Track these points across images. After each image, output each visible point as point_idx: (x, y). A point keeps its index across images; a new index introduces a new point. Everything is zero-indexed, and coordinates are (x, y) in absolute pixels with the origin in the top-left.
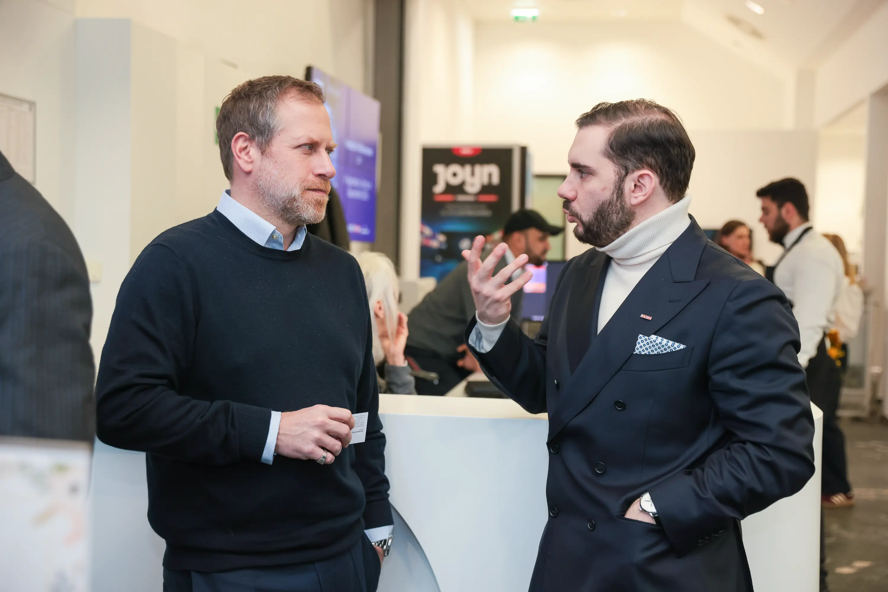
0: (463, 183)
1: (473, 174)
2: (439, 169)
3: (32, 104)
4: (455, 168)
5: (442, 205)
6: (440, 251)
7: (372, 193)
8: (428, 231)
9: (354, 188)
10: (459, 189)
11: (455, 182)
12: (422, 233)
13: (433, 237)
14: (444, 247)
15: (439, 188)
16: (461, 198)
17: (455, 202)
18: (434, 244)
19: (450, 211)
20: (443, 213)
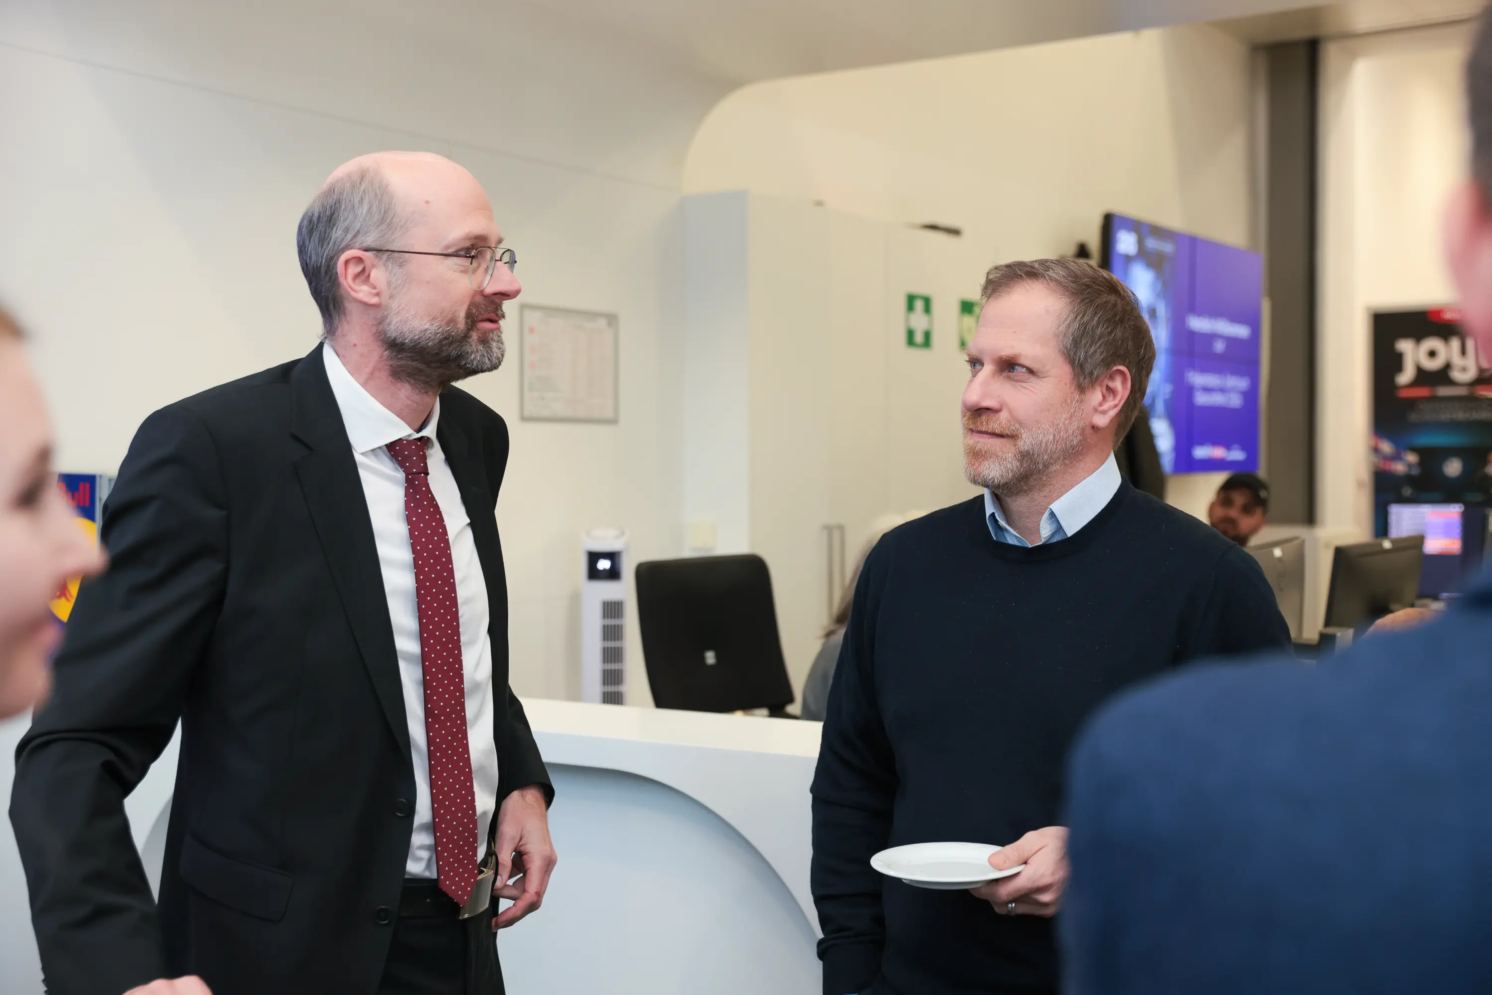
0: (1448, 367)
1: (1463, 352)
2: (1405, 346)
3: (612, 319)
4: (1433, 343)
5: (1411, 404)
6: (1408, 479)
7: (1251, 396)
8: (1386, 447)
9: (1207, 390)
10: (1443, 376)
11: (1432, 365)
12: (1376, 450)
13: (1397, 457)
14: (1415, 472)
15: (1406, 377)
16: (1444, 391)
17: (1433, 399)
18: (1399, 468)
19: (1426, 414)
20: (1413, 417)
